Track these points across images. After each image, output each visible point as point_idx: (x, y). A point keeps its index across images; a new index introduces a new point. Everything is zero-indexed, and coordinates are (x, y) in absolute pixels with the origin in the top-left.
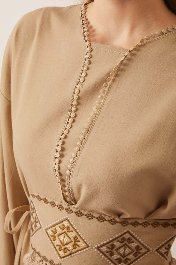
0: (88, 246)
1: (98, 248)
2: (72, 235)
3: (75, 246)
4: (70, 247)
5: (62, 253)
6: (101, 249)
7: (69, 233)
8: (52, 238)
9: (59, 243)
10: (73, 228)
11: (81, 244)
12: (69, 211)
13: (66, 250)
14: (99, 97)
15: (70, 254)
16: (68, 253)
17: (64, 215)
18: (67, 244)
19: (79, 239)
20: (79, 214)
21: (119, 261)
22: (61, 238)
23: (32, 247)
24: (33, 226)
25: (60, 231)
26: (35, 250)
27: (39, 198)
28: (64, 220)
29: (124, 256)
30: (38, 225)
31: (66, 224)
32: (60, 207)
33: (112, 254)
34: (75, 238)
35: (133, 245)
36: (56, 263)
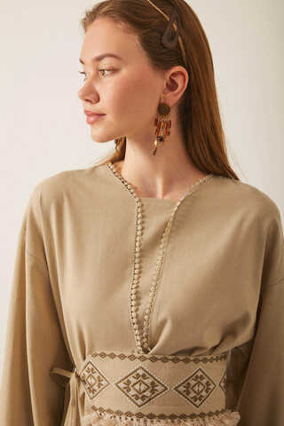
0: (166, 389)
1: (176, 389)
2: (148, 381)
3: (152, 392)
4: (148, 393)
5: (139, 402)
6: (179, 389)
7: (145, 381)
8: (125, 390)
9: (135, 393)
10: (149, 374)
11: (159, 388)
12: (142, 359)
13: (143, 398)
15: (150, 400)
16: (147, 399)
17: (138, 363)
18: (144, 391)
19: (157, 383)
20: (153, 359)
21: (195, 399)
22: (137, 387)
23: (94, 408)
24: (96, 387)
25: (135, 381)
26: (101, 409)
27: (103, 355)
28: (138, 369)
29: (198, 393)
30: (104, 382)
31: (141, 372)
32: (132, 358)
33: (188, 393)
34: (152, 383)
35: (204, 381)
36: (134, 413)
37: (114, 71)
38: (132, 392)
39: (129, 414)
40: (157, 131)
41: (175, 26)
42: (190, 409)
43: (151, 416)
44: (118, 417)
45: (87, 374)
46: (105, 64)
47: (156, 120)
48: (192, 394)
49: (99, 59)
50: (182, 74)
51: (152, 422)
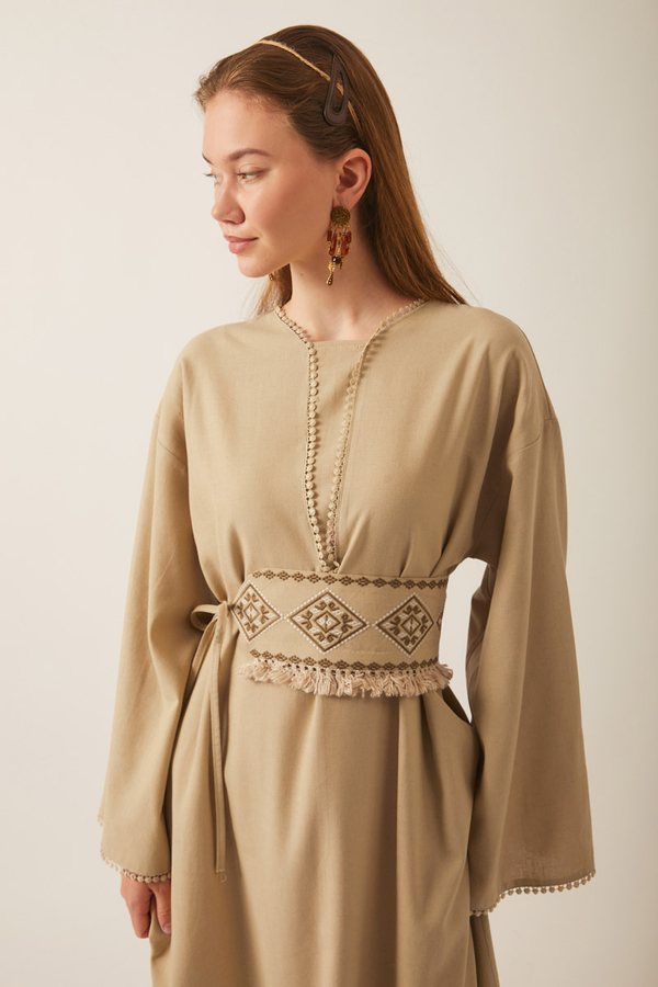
0: (365, 625)
1: (379, 625)
2: (338, 613)
3: (344, 629)
4: (337, 631)
5: (325, 644)
6: (384, 625)
7: (333, 613)
8: (304, 626)
9: (319, 630)
10: (340, 603)
11: (355, 624)
12: (330, 580)
13: (330, 638)
14: (346, 407)
15: (339, 642)
16: (336, 640)
17: (323, 587)
18: (332, 628)
19: (350, 616)
20: (346, 581)
21: (407, 640)
22: (322, 621)
23: (255, 653)
24: (257, 622)
25: (319, 612)
26: (266, 655)
27: (269, 575)
28: (322, 596)
29: (411, 633)
30: (271, 615)
31: (327, 600)
32: (314, 578)
33: (397, 632)
34: (345, 617)
35: (420, 616)
36: (317, 659)
37: (260, 173)
38: (315, 630)
39: (309, 661)
40: (333, 250)
41: (340, 88)
42: (399, 656)
43: (342, 665)
44: (294, 665)
45: (245, 603)
46: (245, 165)
47: (329, 233)
48: (403, 634)
49: (236, 156)
50: (361, 159)
51: (343, 672)
